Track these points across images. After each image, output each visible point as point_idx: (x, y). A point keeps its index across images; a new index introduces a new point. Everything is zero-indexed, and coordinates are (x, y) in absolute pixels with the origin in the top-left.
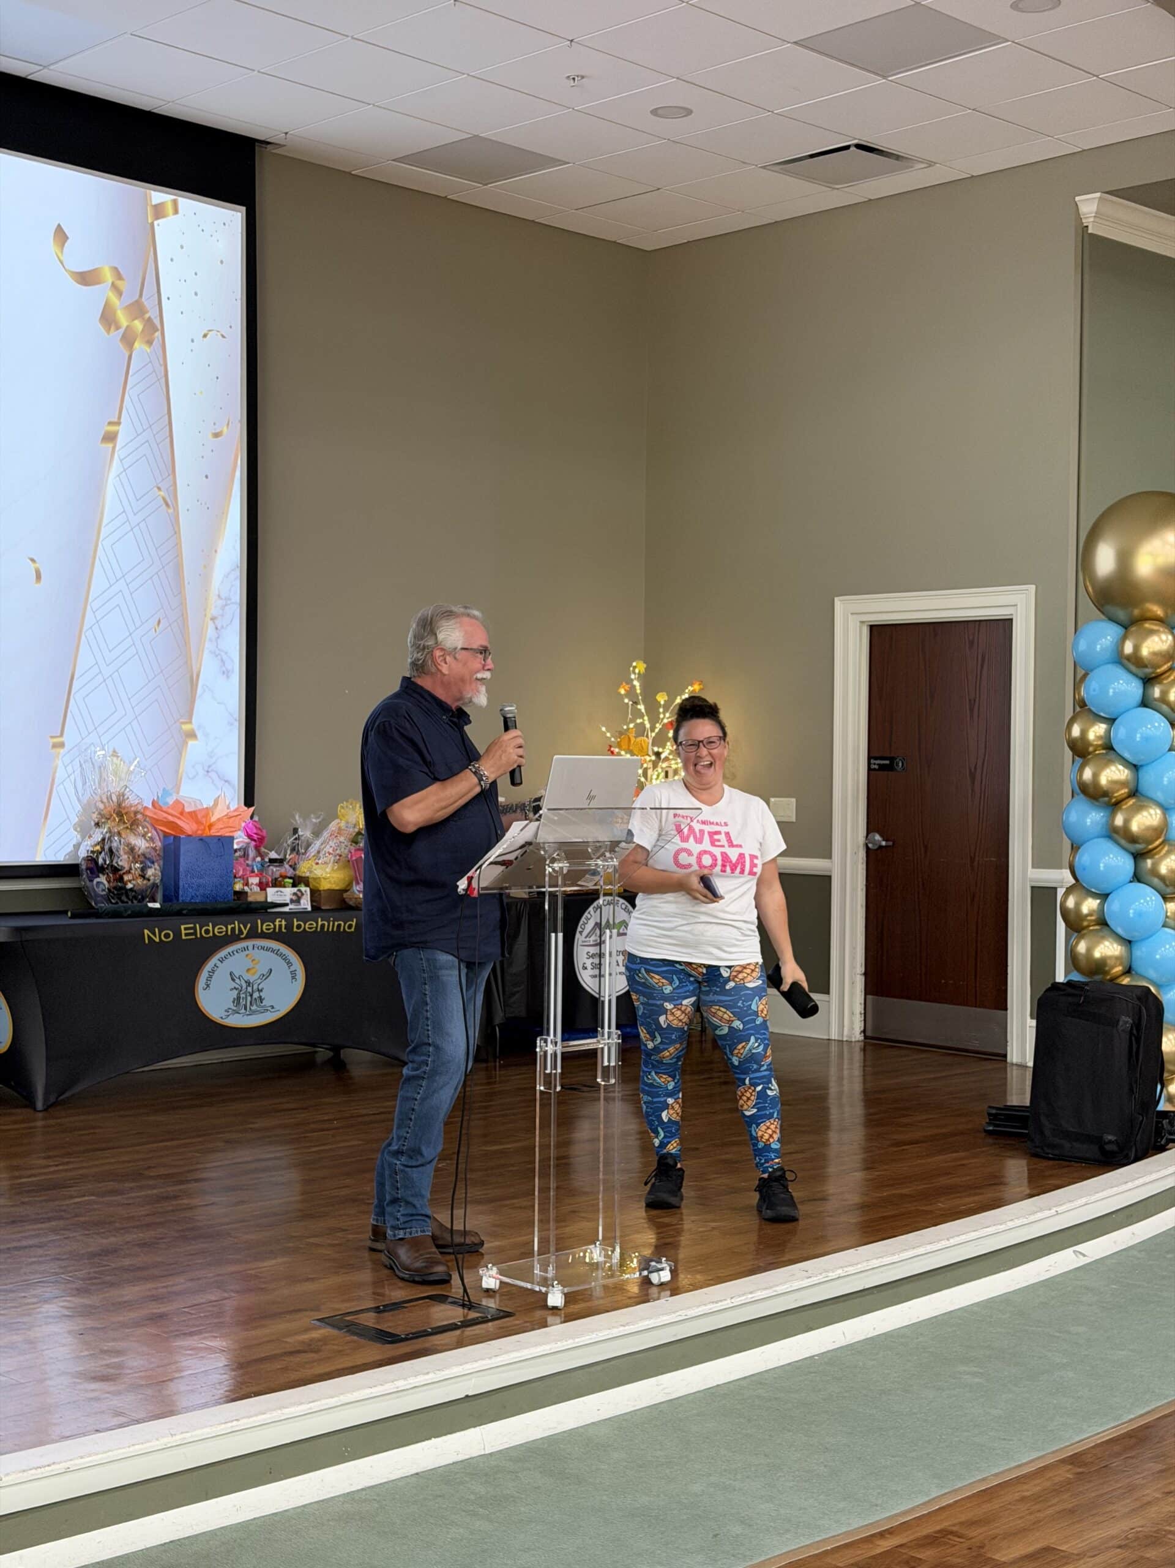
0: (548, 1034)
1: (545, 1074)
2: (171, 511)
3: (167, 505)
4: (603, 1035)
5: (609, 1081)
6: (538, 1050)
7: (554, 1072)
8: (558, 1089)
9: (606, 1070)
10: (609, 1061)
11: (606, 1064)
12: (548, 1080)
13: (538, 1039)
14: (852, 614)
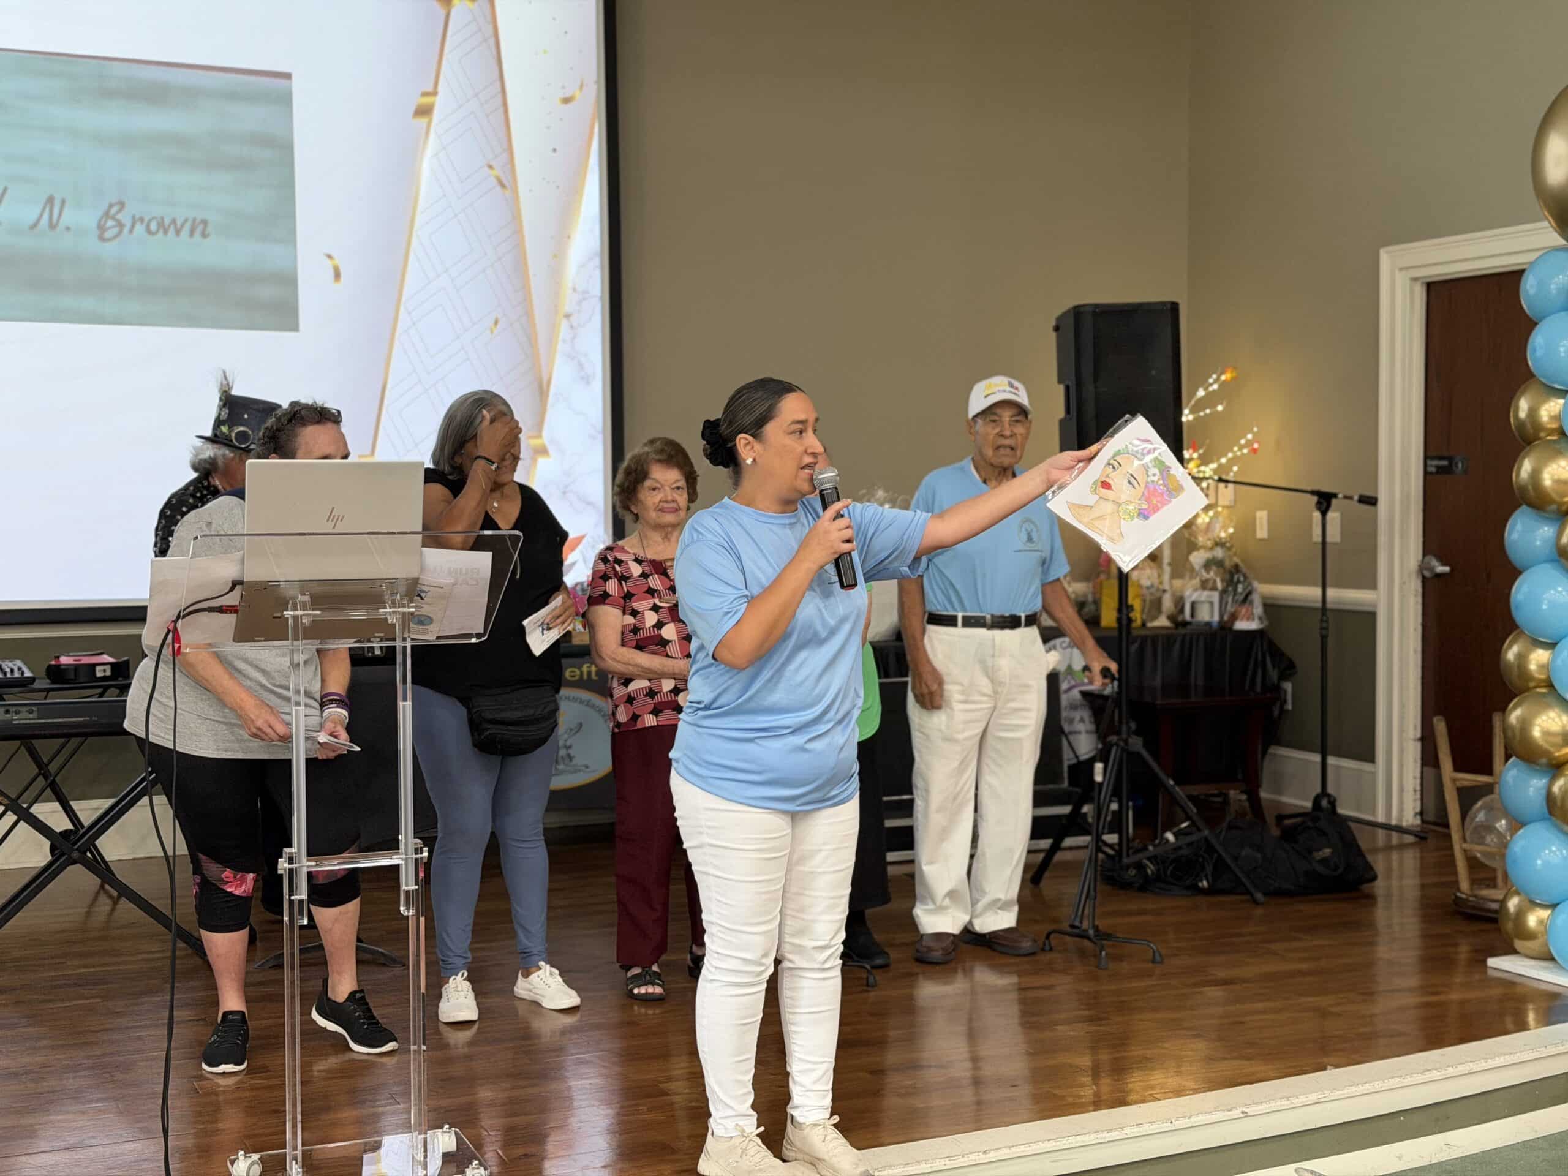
2: (508, 193)
3: (502, 185)
14: (1401, 269)
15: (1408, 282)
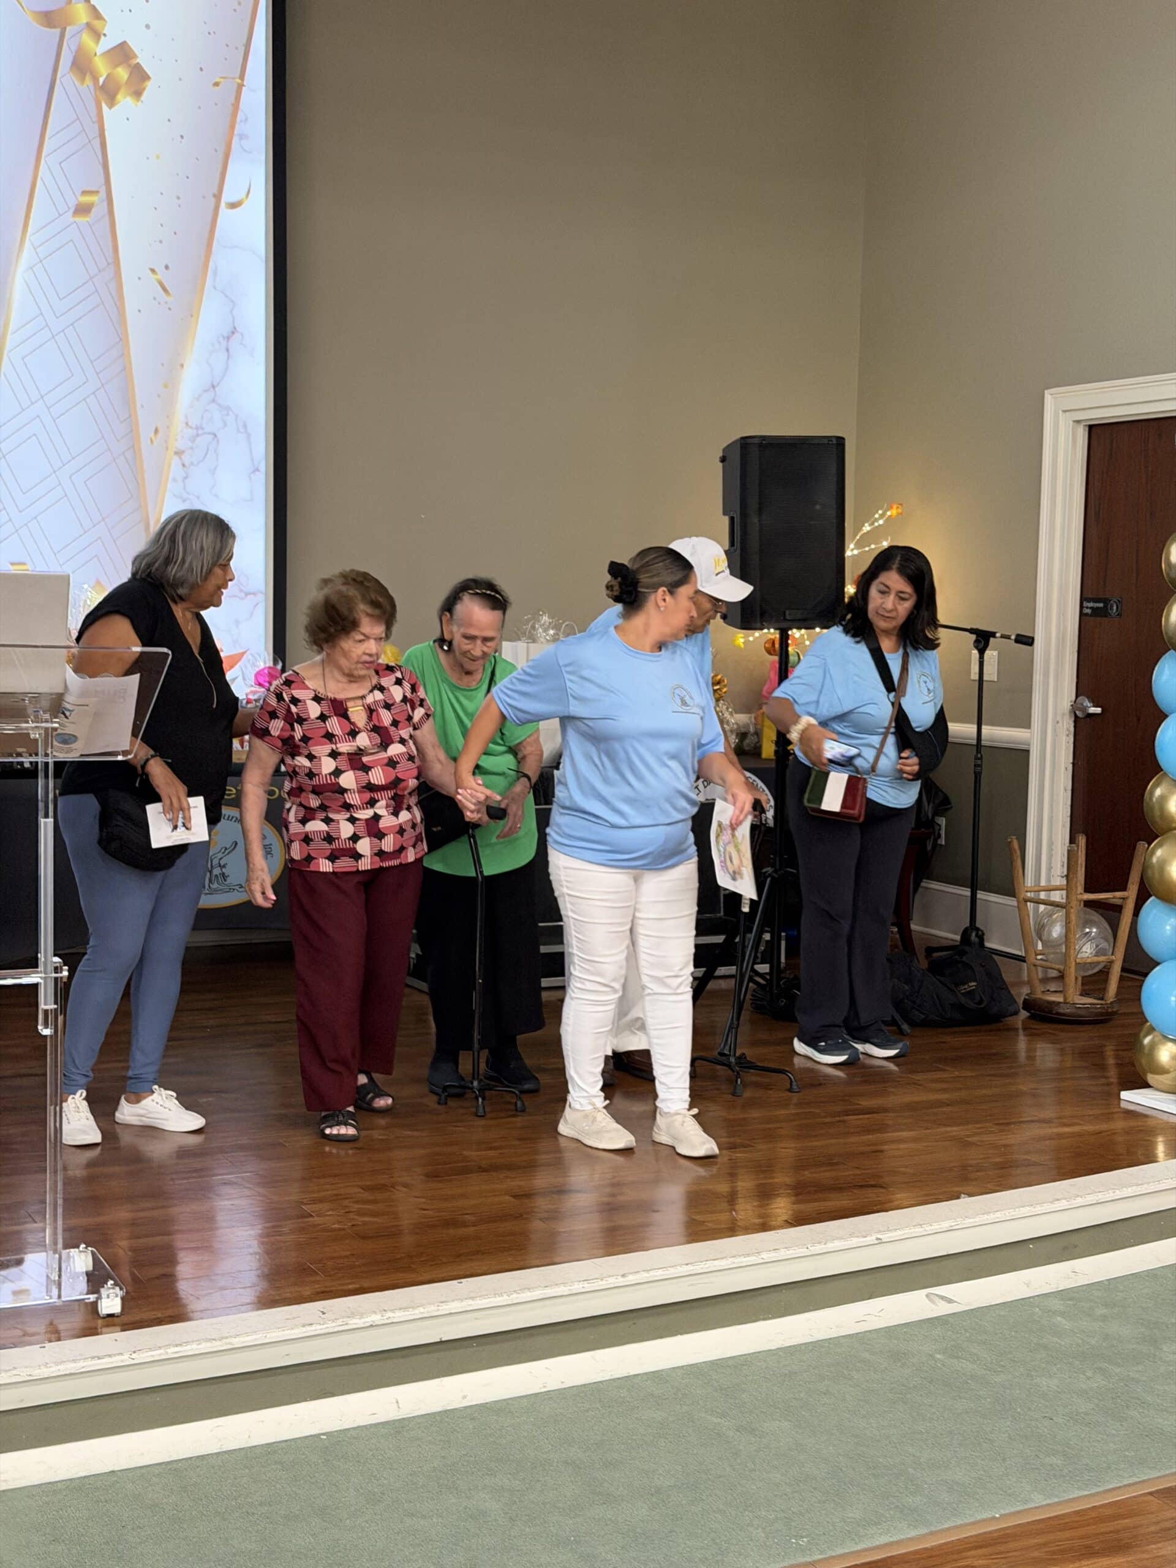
14: (1064, 411)
15: (1071, 423)
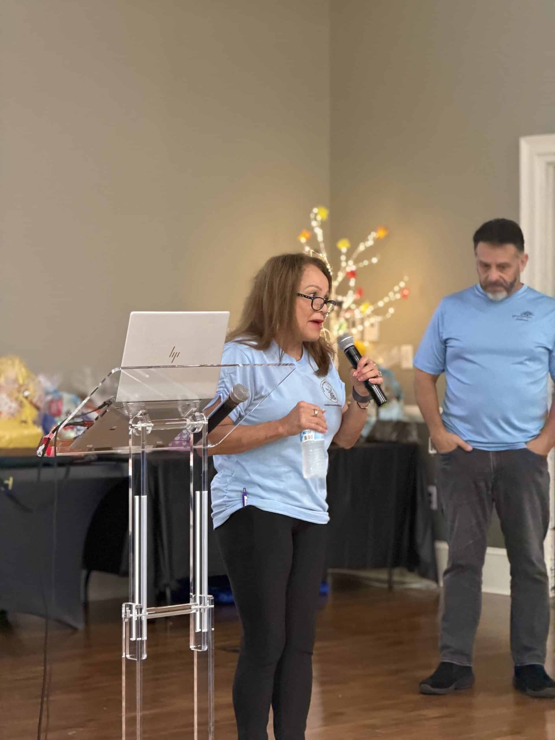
0: (133, 601)
1: (130, 641)
4: (195, 601)
5: (200, 648)
6: (123, 616)
7: (139, 639)
8: (145, 657)
9: (199, 636)
10: (201, 628)
11: (198, 630)
12: (134, 646)
13: (124, 605)
14: (539, 155)
15: (543, 164)
